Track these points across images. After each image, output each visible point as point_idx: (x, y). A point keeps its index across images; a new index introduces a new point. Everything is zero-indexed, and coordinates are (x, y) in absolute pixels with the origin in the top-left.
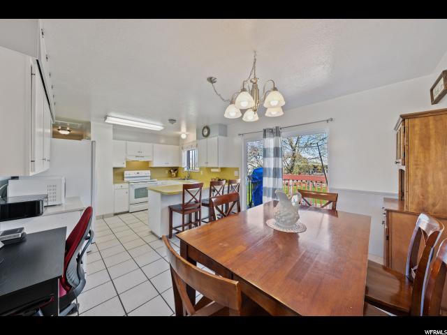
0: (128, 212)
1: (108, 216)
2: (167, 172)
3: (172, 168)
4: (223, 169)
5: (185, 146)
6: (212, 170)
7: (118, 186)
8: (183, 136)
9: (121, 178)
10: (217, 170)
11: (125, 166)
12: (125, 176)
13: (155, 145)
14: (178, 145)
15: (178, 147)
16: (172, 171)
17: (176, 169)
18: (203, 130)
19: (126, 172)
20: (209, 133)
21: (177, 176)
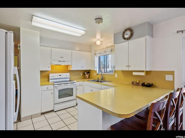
0: (53, 111)
1: (36, 116)
2: (81, 74)
3: (85, 71)
4: (148, 73)
5: (98, 52)
6: (134, 73)
7: (45, 87)
8: (98, 43)
9: (47, 79)
10: (143, 74)
11: (50, 69)
12: (50, 78)
13: (73, 51)
14: (90, 52)
15: (91, 53)
16: (85, 73)
17: (88, 72)
18: (124, 33)
19: (51, 75)
20: (132, 35)
21: (89, 78)
